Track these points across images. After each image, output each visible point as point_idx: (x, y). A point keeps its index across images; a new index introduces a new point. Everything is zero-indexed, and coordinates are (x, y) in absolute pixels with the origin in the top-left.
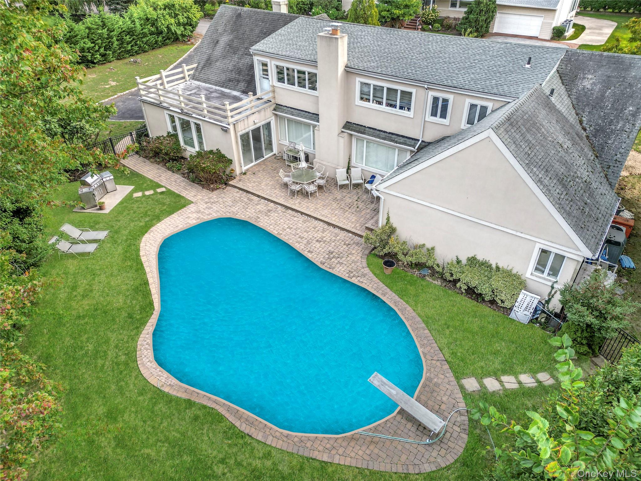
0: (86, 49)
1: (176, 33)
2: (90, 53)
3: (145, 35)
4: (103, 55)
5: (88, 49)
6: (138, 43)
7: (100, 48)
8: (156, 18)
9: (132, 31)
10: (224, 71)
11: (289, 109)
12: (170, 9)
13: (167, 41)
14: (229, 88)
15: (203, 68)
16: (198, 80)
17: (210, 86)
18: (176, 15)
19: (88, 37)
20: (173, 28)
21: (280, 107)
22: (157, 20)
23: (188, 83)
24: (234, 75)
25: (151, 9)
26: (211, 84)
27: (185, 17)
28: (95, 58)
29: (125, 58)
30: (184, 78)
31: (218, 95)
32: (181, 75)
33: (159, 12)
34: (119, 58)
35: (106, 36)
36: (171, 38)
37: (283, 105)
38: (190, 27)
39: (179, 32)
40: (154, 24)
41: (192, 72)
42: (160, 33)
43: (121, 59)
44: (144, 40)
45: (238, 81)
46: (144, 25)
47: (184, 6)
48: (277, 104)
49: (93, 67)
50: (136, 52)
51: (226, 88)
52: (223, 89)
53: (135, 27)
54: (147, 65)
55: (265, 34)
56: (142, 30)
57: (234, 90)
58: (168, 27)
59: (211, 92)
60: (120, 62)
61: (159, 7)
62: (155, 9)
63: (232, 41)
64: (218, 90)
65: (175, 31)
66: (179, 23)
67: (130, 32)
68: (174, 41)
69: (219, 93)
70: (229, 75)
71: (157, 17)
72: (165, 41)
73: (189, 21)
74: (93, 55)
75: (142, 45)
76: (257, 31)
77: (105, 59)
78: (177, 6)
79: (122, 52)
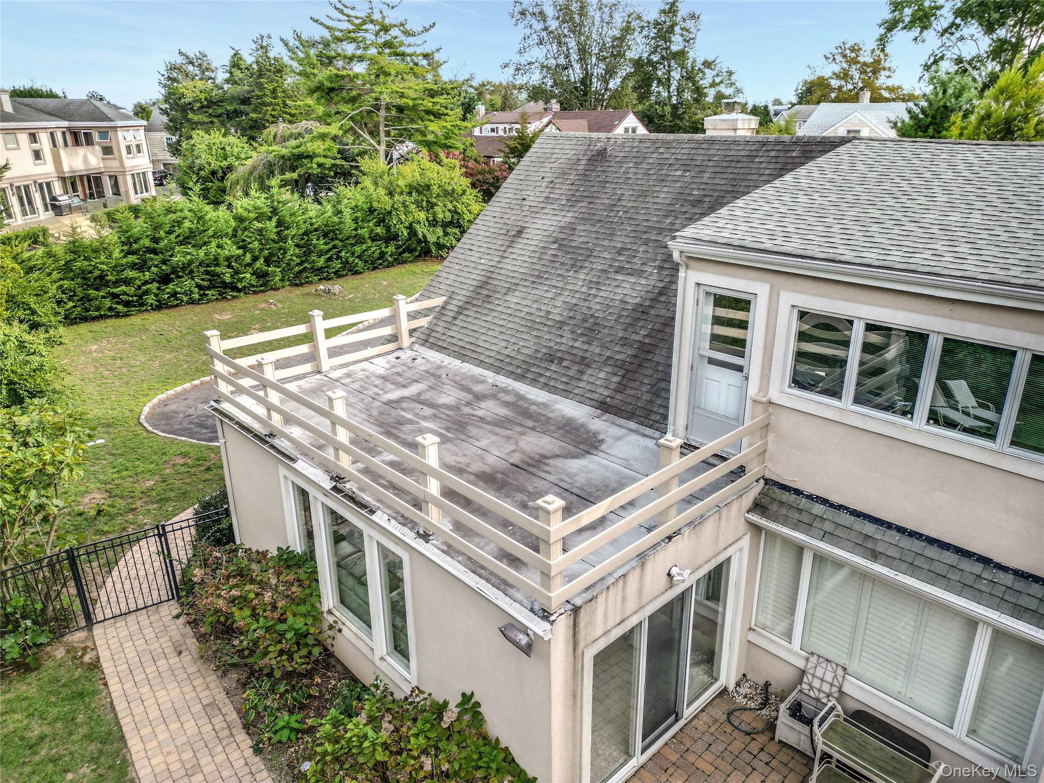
0: (221, 259)
1: (426, 241)
2: (233, 268)
3: (360, 240)
4: (261, 275)
5: (228, 259)
6: (343, 254)
7: (255, 259)
8: (389, 208)
9: (333, 231)
10: (531, 325)
11: (845, 519)
12: (419, 193)
13: (406, 255)
14: (546, 387)
15: (461, 310)
16: (441, 349)
17: (477, 371)
18: (432, 205)
19: (235, 236)
20: (421, 230)
21: (786, 497)
22: (390, 213)
23: (406, 355)
24: (567, 340)
25: (382, 191)
26: (481, 363)
27: (449, 210)
28: (241, 280)
29: (311, 283)
30: (394, 338)
31: (502, 411)
32: (387, 331)
33: (397, 197)
34: (297, 282)
35: (274, 236)
36: (415, 250)
37: (808, 489)
38: (457, 231)
39: (432, 239)
40: (384, 221)
41: (423, 322)
42: (390, 237)
43: (301, 285)
44: (358, 249)
45: (584, 362)
46: (363, 221)
47: (450, 188)
48: (767, 481)
49: (234, 297)
50: (336, 273)
51: (534, 382)
52: (522, 388)
53: (340, 223)
54: (349, 300)
55: (697, 203)
56: (356, 229)
57: (566, 393)
58: (410, 227)
59: (479, 397)
60: (298, 291)
61: (398, 190)
62: (391, 194)
63: (572, 227)
64: (505, 391)
65: (424, 236)
66: (435, 220)
67: (329, 233)
68: (420, 255)
69: (507, 404)
70: (549, 339)
71: (393, 206)
72: (401, 254)
73: (456, 217)
74: (237, 272)
75: (351, 260)
76: (664, 196)
77: (264, 284)
78: (435, 189)
79: (305, 269)
